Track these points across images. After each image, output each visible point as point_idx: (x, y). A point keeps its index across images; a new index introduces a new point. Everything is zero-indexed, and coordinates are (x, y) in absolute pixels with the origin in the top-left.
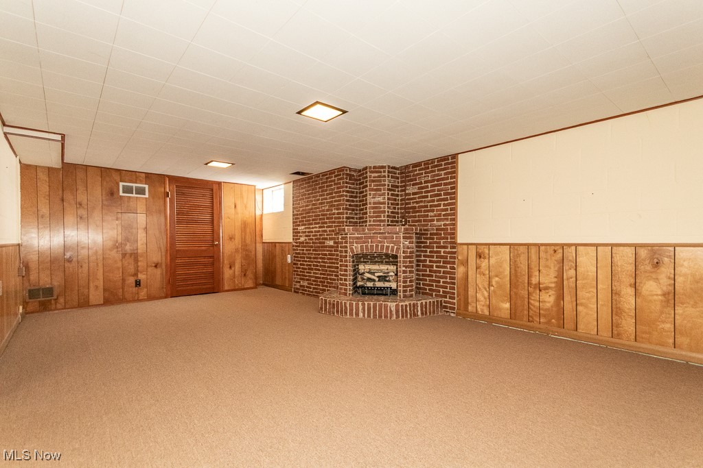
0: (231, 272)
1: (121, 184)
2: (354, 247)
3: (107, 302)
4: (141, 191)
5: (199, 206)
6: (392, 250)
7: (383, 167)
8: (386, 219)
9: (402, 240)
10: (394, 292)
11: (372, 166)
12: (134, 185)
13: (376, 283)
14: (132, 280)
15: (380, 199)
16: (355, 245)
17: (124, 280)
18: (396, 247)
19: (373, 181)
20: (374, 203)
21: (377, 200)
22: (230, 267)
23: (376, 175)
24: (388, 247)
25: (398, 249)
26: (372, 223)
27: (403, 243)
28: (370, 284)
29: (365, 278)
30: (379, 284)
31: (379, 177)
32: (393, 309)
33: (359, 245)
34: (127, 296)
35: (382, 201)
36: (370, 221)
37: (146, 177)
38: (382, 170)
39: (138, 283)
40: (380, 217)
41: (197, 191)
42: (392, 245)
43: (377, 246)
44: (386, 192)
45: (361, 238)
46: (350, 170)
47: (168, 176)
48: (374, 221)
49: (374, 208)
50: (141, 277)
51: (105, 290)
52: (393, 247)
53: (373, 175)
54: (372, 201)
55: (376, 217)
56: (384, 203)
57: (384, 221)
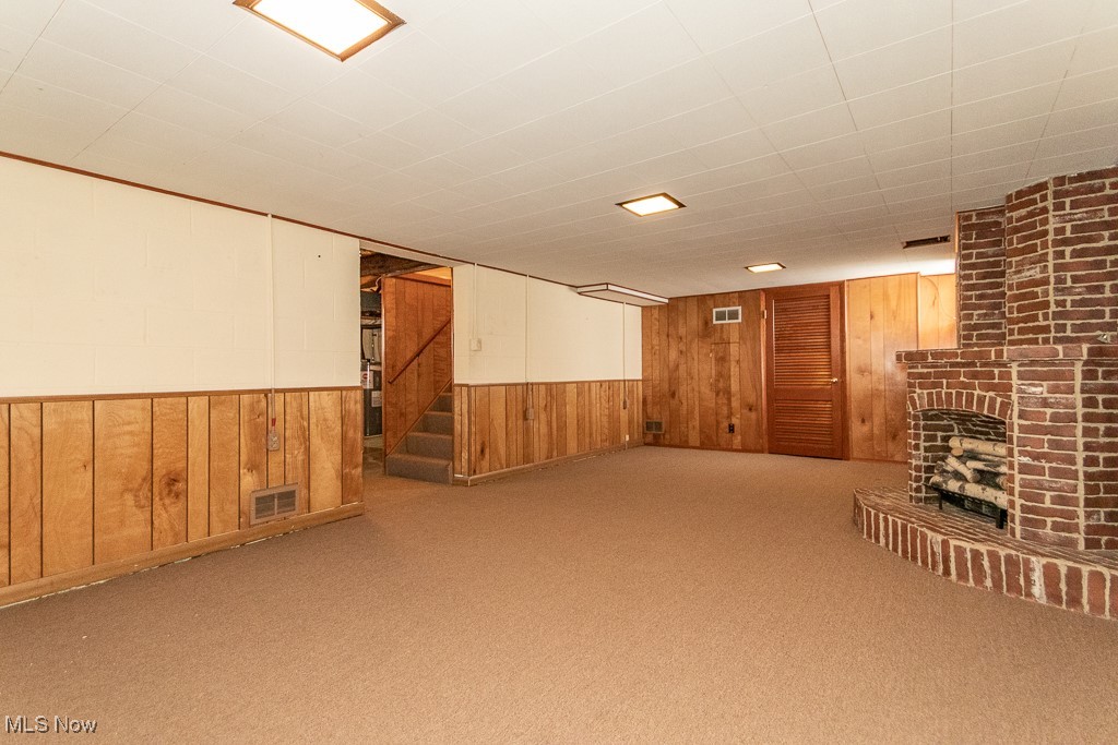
0: (866, 429)
1: (714, 310)
2: (915, 395)
3: (703, 447)
4: (733, 315)
5: (807, 324)
6: (992, 407)
7: (1042, 187)
8: (1052, 323)
9: (1015, 381)
10: (1001, 517)
11: (1013, 191)
12: (727, 309)
13: (967, 486)
14: (725, 424)
15: (1035, 273)
16: (918, 390)
17: (718, 422)
18: (999, 400)
19: (1016, 230)
20: (1021, 285)
21: (1026, 275)
22: (863, 421)
23: (1023, 212)
24: (981, 400)
25: (1006, 406)
26: (1016, 337)
27: (1020, 391)
28: (953, 486)
29: (949, 468)
30: (973, 490)
31: (1031, 215)
32: (938, 549)
33: (925, 392)
34: (723, 443)
35: (1039, 276)
36: (1011, 332)
37: (740, 297)
38: (1037, 196)
39: (731, 429)
40: (1035, 318)
41: (805, 303)
42: (992, 394)
43: (959, 395)
44: (1051, 250)
45: (927, 376)
46: (981, 214)
47: (763, 290)
48: (1021, 331)
49: (1016, 298)
50: (735, 421)
51: (701, 431)
52: (992, 400)
53: (1015, 214)
54: (1016, 279)
55: (1025, 320)
56: (1045, 282)
57: (1046, 329)
